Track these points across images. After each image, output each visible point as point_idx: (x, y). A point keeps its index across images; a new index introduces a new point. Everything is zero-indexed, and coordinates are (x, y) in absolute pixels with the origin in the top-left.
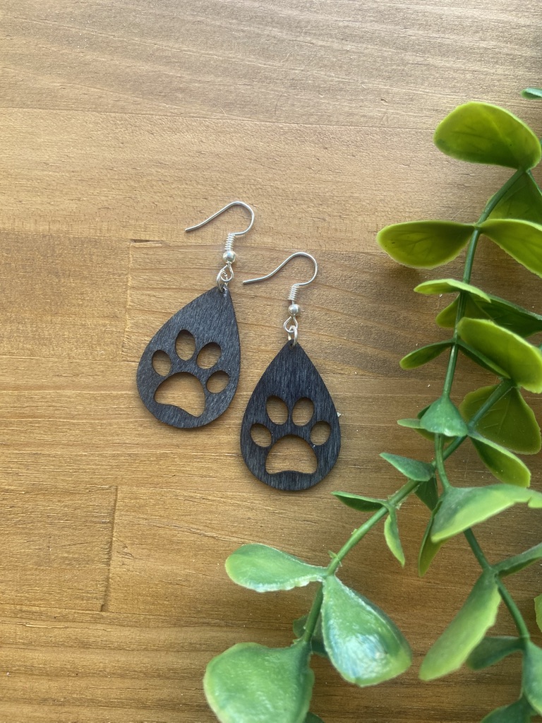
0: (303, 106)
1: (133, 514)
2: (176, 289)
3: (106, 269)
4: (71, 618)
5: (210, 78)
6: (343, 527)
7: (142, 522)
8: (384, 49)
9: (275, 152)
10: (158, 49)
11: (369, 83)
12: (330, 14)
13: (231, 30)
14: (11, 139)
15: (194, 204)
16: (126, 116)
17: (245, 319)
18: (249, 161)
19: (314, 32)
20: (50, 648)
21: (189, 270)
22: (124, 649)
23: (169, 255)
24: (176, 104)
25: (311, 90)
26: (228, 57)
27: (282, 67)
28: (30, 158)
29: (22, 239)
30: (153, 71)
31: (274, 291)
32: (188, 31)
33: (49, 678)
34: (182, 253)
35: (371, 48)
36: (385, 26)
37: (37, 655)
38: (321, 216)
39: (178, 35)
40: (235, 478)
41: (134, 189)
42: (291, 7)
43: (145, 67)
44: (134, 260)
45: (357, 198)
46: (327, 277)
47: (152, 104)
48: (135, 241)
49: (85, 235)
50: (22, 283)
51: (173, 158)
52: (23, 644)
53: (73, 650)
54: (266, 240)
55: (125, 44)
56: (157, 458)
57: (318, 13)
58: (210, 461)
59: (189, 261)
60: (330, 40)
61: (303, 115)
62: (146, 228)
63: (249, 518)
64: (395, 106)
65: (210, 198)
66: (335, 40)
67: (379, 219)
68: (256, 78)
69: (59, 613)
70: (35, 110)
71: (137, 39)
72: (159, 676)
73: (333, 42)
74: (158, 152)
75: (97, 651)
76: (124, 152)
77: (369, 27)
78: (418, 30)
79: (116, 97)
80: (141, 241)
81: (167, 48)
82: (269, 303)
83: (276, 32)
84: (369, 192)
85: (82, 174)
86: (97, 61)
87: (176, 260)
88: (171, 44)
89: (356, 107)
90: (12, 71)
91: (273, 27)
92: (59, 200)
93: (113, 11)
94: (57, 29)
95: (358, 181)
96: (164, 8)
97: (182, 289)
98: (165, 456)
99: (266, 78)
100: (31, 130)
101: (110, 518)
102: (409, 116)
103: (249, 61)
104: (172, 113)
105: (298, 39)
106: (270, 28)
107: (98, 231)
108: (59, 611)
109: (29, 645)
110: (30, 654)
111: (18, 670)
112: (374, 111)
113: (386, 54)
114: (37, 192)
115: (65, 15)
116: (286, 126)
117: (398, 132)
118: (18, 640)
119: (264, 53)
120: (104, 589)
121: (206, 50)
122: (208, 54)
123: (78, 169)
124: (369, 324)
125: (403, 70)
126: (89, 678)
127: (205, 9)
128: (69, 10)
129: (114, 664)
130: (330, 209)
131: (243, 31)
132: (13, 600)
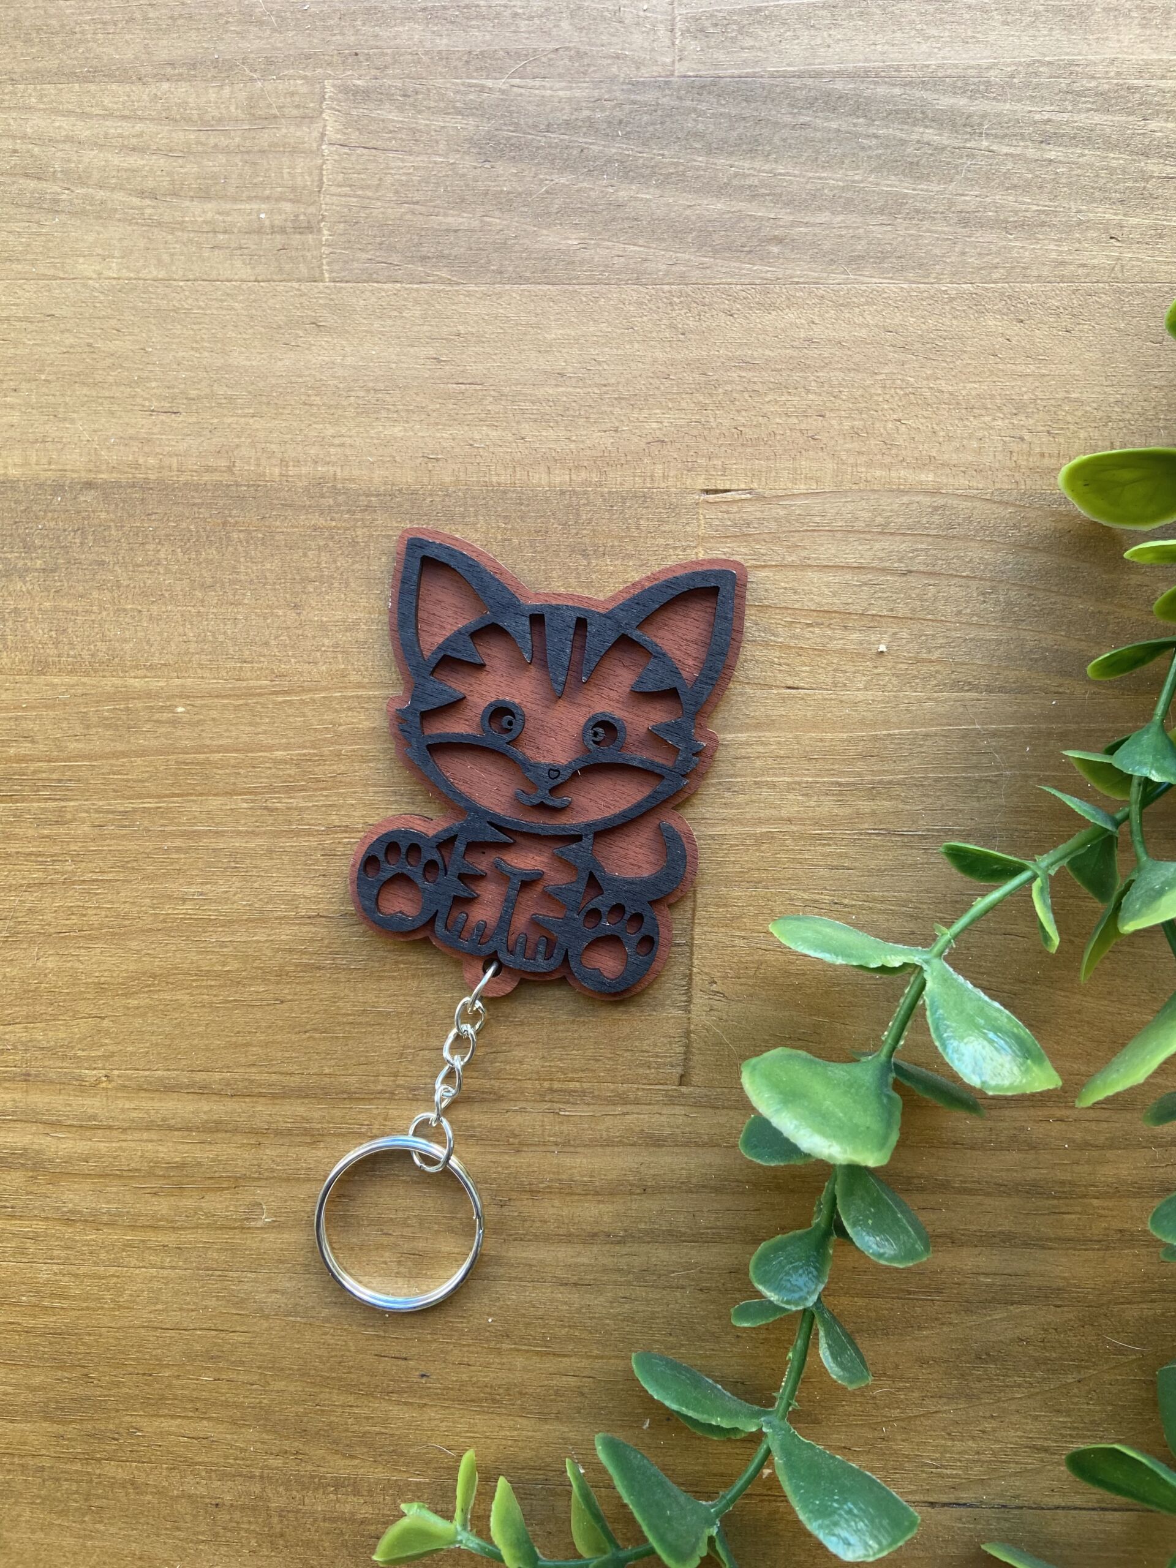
0: (980, 254)
1: (723, 930)
2: (776, 566)
3: (661, 541)
4: (632, 1097)
5: (824, 217)
6: (1071, 942)
7: (737, 942)
8: (1112, 155)
9: (935, 332)
10: (736, 175)
11: (1089, 211)
12: (1020, 101)
13: (857, 135)
14: (502, 336)
15: (803, 426)
16: (689, 289)
17: (892, 610)
18: (891, 348)
19: (994, 131)
20: (600, 1149)
21: (797, 534)
22: (720, 1146)
23: (762, 512)
24: (769, 264)
25: (992, 228)
26: (853, 181)
27: (941, 192)
28: (535, 367)
29: (528, 499)
30: (729, 212)
31: (940, 562)
32: (784, 140)
33: (600, 1198)
34: (784, 507)
35: (1090, 155)
36: (1110, 117)
37: (578, 1160)
38: (1017, 433)
39: (768, 148)
40: (885, 870)
41: (704, 407)
42: (955, 93)
43: (717, 206)
44: (707, 523)
45: (1076, 400)
46: (1030, 534)
47: (729, 267)
48: (707, 492)
49: (626, 487)
50: (530, 571)
51: (767, 352)
52: (556, 1144)
53: (636, 1149)
54: (923, 477)
55: (681, 168)
56: (756, 840)
57: (998, 101)
58: (843, 843)
59: (797, 520)
60: (1022, 144)
61: (981, 269)
62: (724, 469)
63: (913, 933)
64: (1133, 246)
65: (828, 415)
66: (1029, 143)
67: (1114, 432)
68: (900, 213)
69: (612, 1091)
70: (540, 287)
71: (700, 159)
72: (778, 1187)
73: (1026, 147)
74: (741, 344)
75: (675, 1149)
76: (687, 348)
77: (1083, 119)
78: (1166, 121)
79: (670, 258)
80: (716, 492)
81: (751, 171)
82: (932, 582)
83: (930, 134)
84: (1097, 389)
85: (620, 388)
86: (636, 199)
87: (776, 520)
88: (757, 165)
89: (1069, 252)
90: (498, 221)
91: (926, 127)
92: (585, 433)
93: (659, 113)
94: (567, 147)
95: (1077, 372)
96: (744, 104)
97: (785, 566)
98: (770, 837)
99: (918, 211)
100: (534, 320)
101: (688, 938)
102: (1158, 261)
103: (888, 185)
104: (762, 278)
105: (968, 145)
106: (921, 130)
107: (648, 480)
108: (612, 1086)
109: (567, 1144)
110: (567, 1161)
111: (549, 1187)
112: (1100, 256)
113: (1114, 163)
114: (548, 421)
115: (580, 124)
116: (952, 289)
117: (1140, 288)
118: (548, 1139)
119: (913, 169)
120: (682, 1049)
121: (816, 172)
122: (820, 178)
123: (613, 381)
124: (1105, 608)
125: (1144, 188)
126: (666, 1196)
127: (811, 103)
128: (586, 113)
129: (704, 1171)
130: (1031, 421)
131: (876, 136)
132: (538, 1073)
